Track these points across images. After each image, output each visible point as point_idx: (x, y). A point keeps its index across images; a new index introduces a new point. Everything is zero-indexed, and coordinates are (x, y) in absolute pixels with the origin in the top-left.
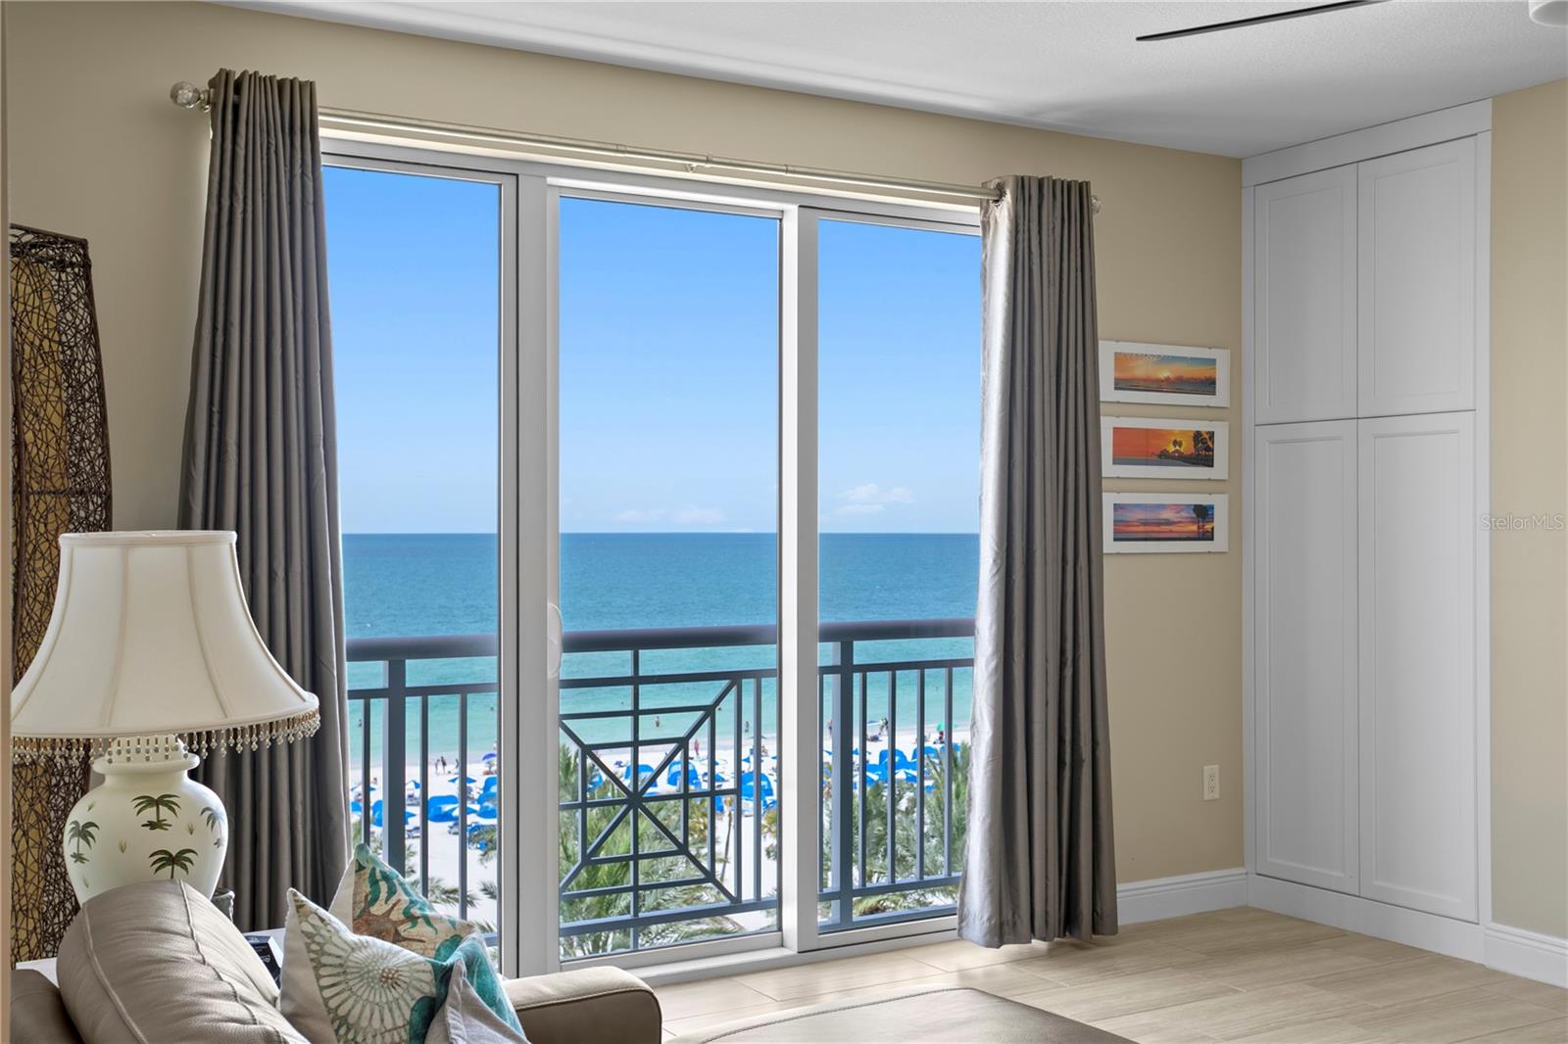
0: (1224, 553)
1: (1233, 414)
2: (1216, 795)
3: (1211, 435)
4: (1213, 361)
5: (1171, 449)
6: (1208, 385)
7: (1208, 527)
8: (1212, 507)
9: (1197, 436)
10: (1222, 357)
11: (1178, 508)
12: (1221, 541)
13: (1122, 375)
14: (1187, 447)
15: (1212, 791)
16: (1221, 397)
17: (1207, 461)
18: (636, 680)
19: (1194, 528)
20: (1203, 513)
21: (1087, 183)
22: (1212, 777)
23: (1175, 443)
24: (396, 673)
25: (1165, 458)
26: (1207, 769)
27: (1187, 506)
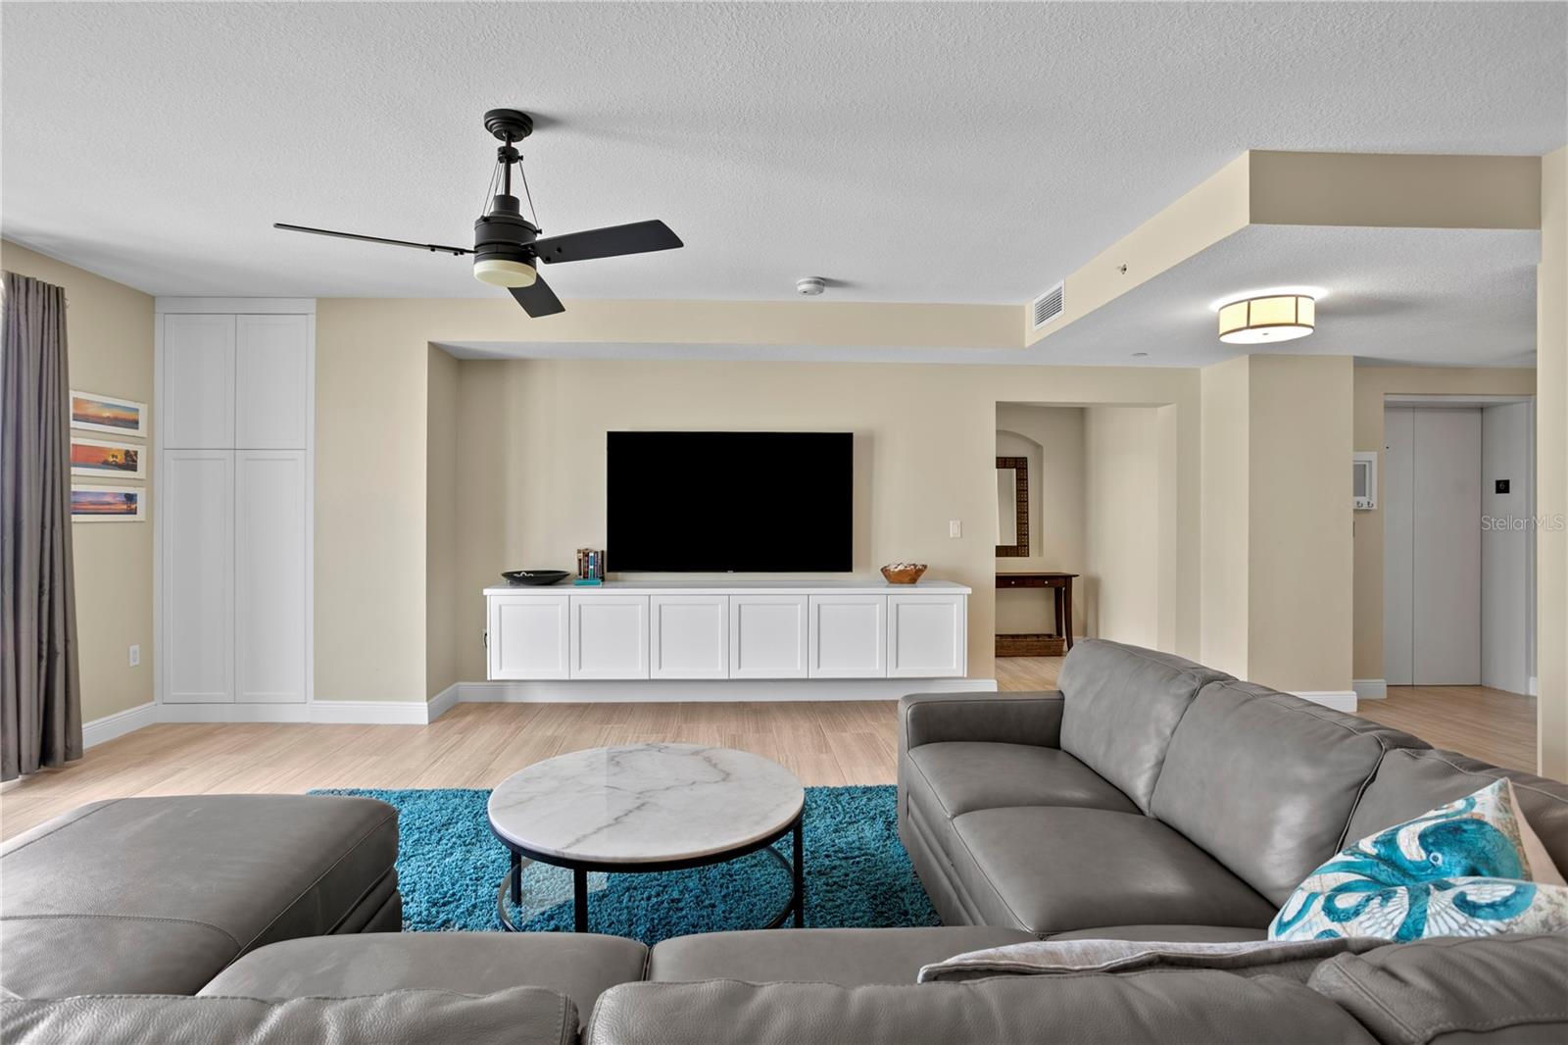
0: (142, 522)
1: (149, 441)
2: (137, 663)
3: (136, 453)
4: (137, 410)
5: (111, 459)
6: (134, 424)
7: (133, 506)
8: (136, 495)
9: (127, 453)
10: (143, 409)
11: (115, 495)
12: (141, 515)
13: (81, 412)
14: (121, 459)
15: (135, 661)
16: (142, 431)
17: (134, 469)
19: (125, 507)
20: (130, 498)
21: (62, 289)
22: (135, 652)
23: (113, 456)
25: (106, 465)
26: (132, 648)
27: (121, 494)
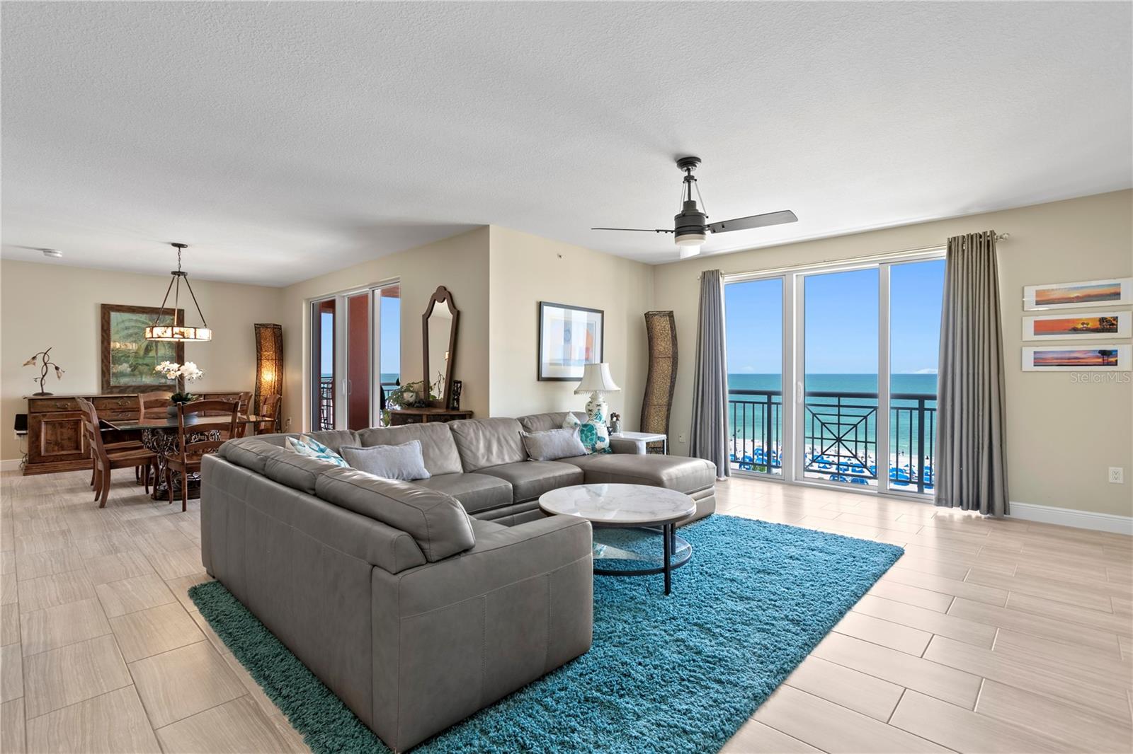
0: (1126, 371)
2: (1120, 482)
3: (1116, 319)
4: (1119, 284)
5: (1081, 326)
6: (1114, 296)
7: (1113, 360)
8: (1115, 351)
9: (1103, 319)
10: (1128, 283)
11: (1085, 352)
12: (1124, 366)
13: (1039, 299)
14: (1095, 325)
15: (1116, 479)
16: (1123, 300)
17: (1113, 331)
18: (839, 406)
19: (1100, 360)
20: (1108, 353)
22: (1116, 472)
23: (1083, 324)
24: (769, 399)
25: (1075, 330)
26: (1111, 469)
27: (1094, 351)
